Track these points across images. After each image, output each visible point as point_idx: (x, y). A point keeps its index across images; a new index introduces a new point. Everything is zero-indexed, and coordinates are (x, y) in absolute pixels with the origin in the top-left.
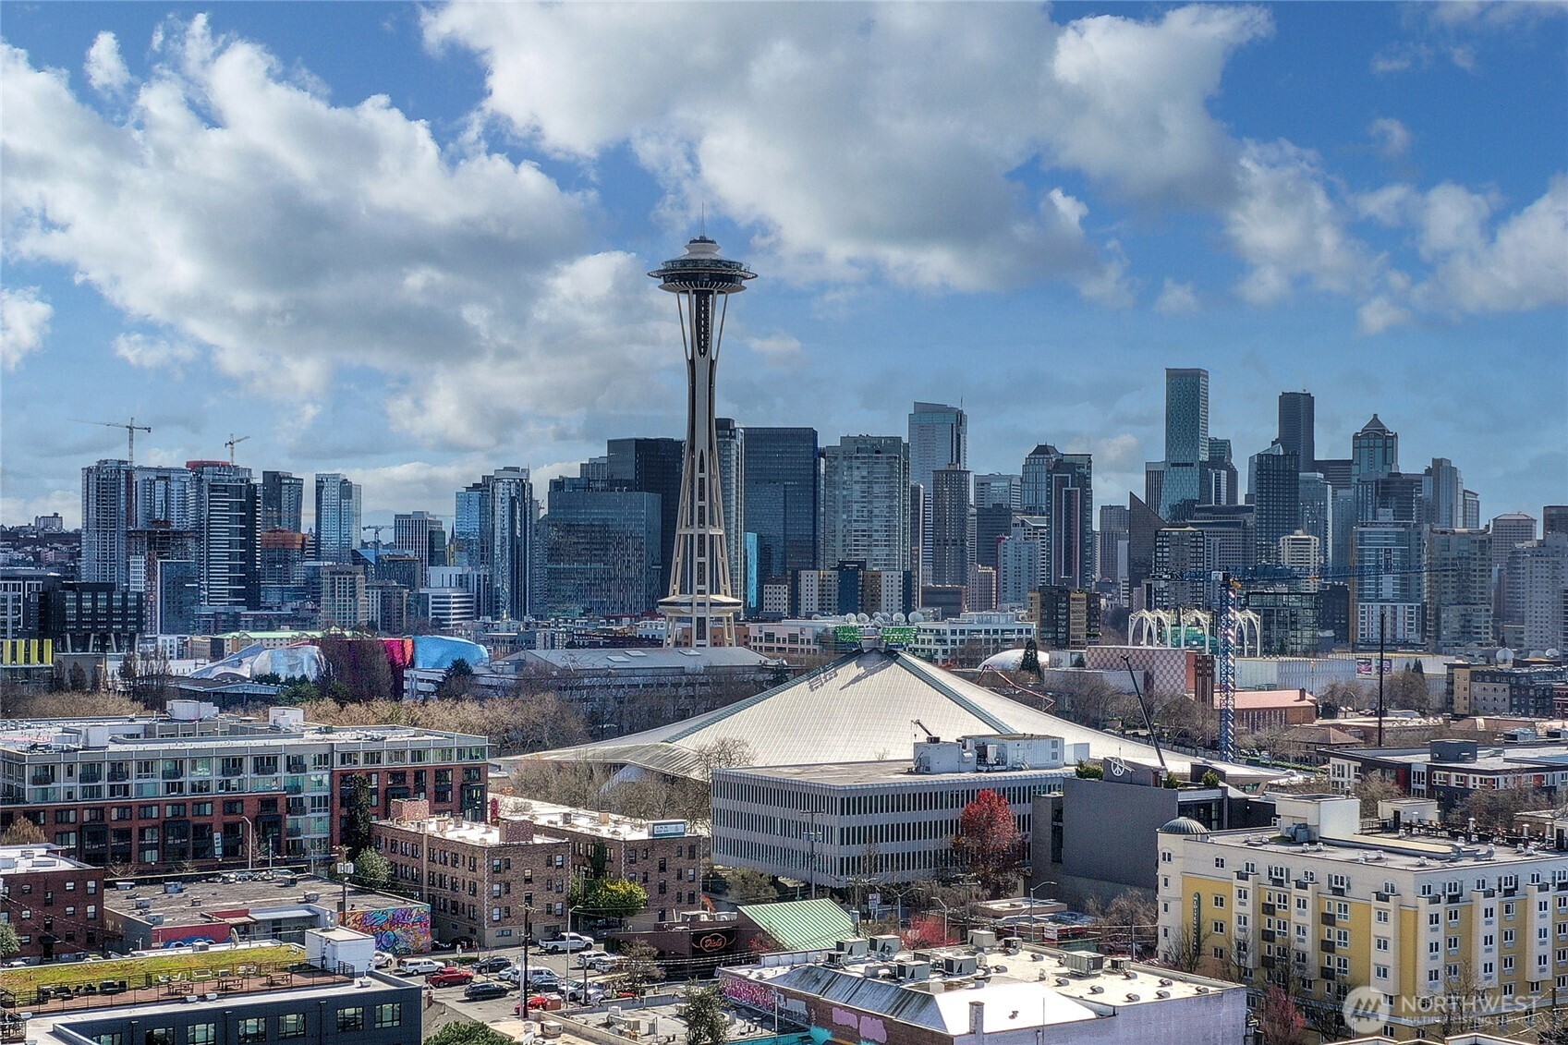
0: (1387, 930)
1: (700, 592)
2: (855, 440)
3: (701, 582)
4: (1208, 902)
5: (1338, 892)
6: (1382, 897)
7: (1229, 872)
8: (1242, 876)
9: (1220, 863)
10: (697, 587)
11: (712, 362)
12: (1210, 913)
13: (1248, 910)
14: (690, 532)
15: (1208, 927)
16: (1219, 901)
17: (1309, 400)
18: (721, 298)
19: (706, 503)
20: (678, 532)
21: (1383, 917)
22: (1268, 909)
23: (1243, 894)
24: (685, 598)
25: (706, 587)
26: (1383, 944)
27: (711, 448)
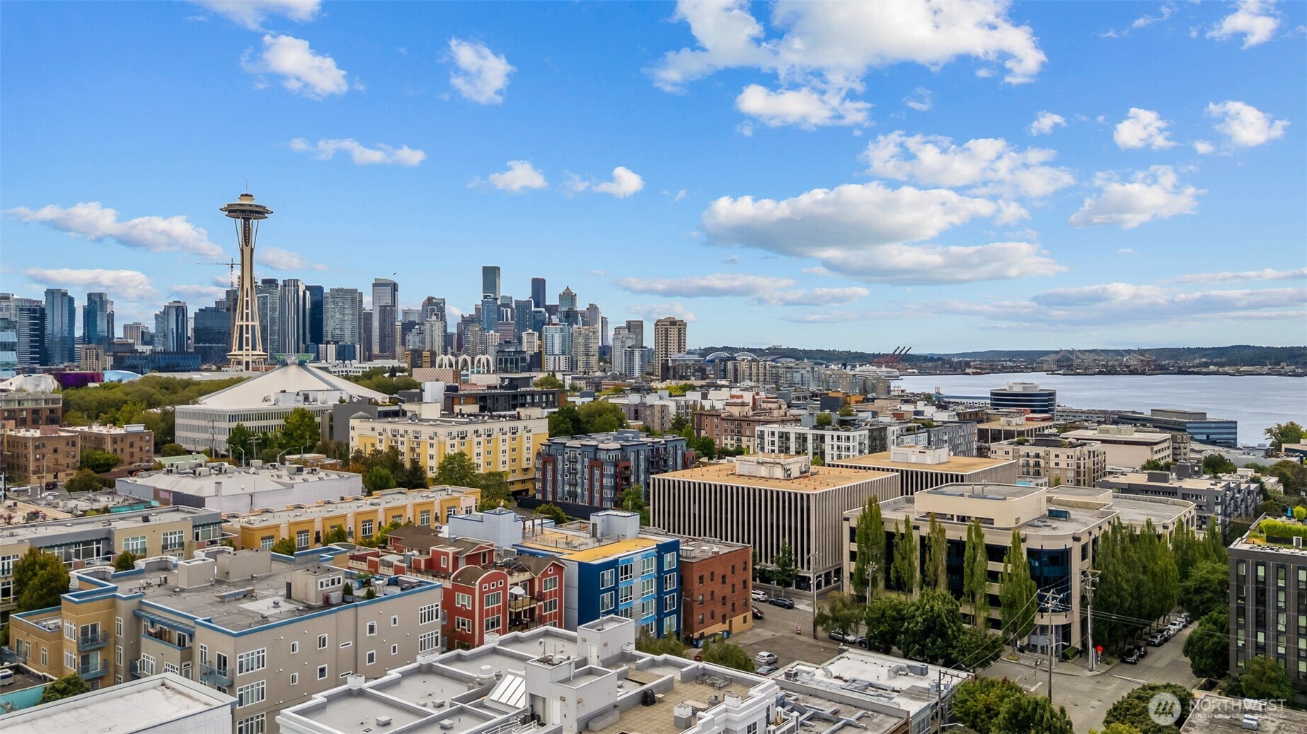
0: (433, 452)
1: (247, 350)
2: (337, 290)
3: (247, 345)
5: (417, 437)
6: (431, 438)
8: (380, 434)
9: (373, 429)
10: (245, 347)
11: (252, 250)
14: (241, 323)
16: (373, 445)
17: (544, 281)
18: (256, 221)
19: (249, 311)
20: (237, 323)
23: (381, 442)
24: (240, 352)
25: (250, 347)
26: (432, 457)
27: (252, 287)
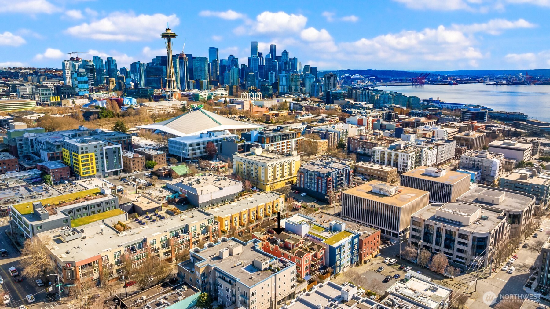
0: (263, 171)
4: (240, 165)
5: (257, 165)
6: (263, 166)
7: (242, 161)
8: (244, 162)
9: (241, 160)
12: (240, 167)
13: (245, 167)
14: (169, 79)
15: (240, 168)
16: (241, 165)
17: (275, 46)
18: (172, 39)
21: (263, 169)
22: (248, 167)
23: (244, 164)
26: (263, 173)
